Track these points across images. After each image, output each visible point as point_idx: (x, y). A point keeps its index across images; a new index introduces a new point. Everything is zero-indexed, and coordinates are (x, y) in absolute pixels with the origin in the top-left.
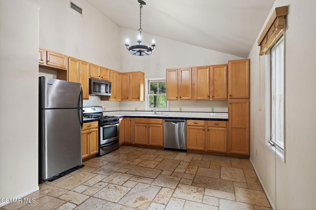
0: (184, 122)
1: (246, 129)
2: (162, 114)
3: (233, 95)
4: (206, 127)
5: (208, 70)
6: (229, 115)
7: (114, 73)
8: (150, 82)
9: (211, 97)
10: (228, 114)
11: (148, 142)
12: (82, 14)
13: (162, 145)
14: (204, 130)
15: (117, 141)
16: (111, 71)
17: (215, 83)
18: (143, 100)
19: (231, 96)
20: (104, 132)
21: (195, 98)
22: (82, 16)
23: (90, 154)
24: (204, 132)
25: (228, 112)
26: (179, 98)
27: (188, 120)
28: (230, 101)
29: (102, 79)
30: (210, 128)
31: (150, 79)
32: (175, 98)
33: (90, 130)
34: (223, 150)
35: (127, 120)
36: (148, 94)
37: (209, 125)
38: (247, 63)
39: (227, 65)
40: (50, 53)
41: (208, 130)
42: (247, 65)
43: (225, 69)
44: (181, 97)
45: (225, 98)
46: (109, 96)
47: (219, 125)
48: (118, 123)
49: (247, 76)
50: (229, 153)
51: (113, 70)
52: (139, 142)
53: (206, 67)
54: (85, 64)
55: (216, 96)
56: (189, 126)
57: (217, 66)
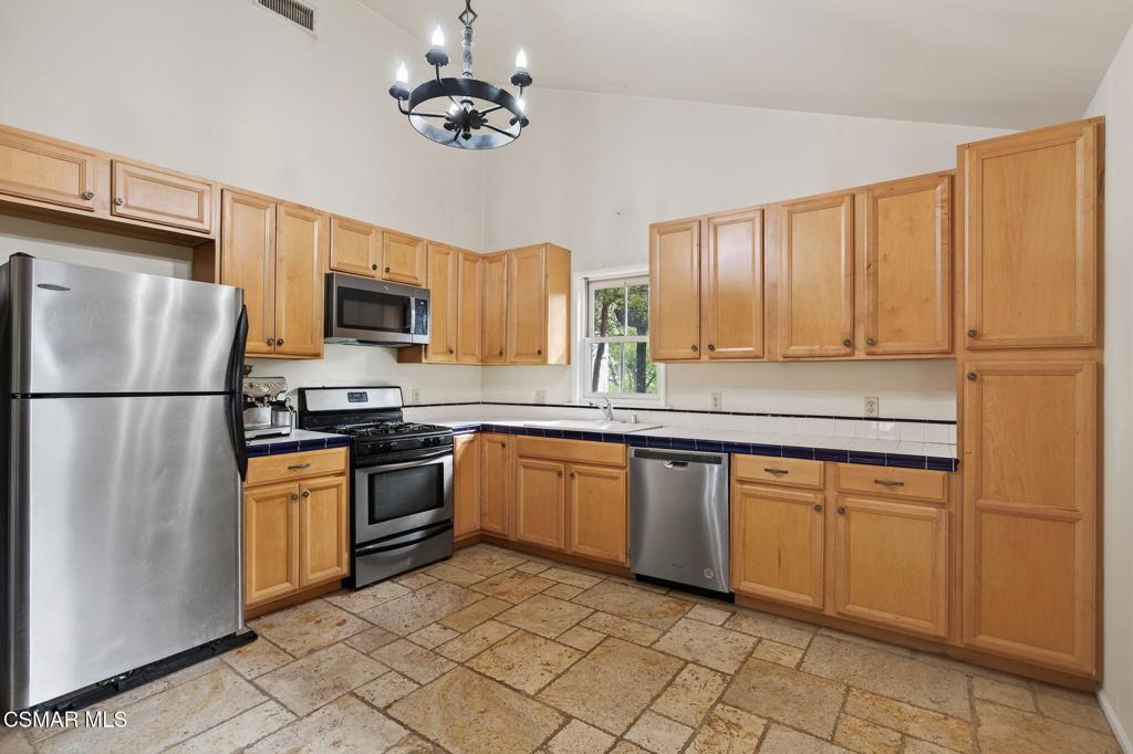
0: (718, 461)
1: (1073, 521)
2: (636, 422)
3: (985, 332)
4: (831, 494)
5: (844, 211)
6: (960, 435)
7: (448, 254)
8: (593, 288)
9: (860, 341)
10: (955, 426)
11: (568, 538)
12: (311, 29)
13: (622, 558)
14: (818, 508)
15: (442, 527)
16: (430, 248)
17: (883, 271)
18: (564, 362)
19: (973, 334)
20: (378, 491)
21: (779, 348)
22: (315, 38)
23: (305, 584)
24: (819, 518)
25: (954, 419)
26: (705, 348)
27: (739, 457)
28: (966, 361)
29: (386, 276)
30: (851, 501)
31: (592, 276)
32: (689, 352)
33: (303, 483)
34: (927, 623)
35: (490, 441)
36: (588, 336)
37: (845, 485)
38: (1084, 143)
39: (953, 179)
40: (130, 169)
41: (842, 511)
42: (1080, 157)
43: (939, 198)
44: (711, 348)
45: (938, 349)
46: (420, 345)
47: (900, 491)
48: (452, 452)
49: (1079, 218)
50: (959, 644)
51: (441, 245)
52: (532, 538)
53: (835, 198)
54: (306, 219)
55: (889, 340)
56: (742, 482)
57: (891, 189)
